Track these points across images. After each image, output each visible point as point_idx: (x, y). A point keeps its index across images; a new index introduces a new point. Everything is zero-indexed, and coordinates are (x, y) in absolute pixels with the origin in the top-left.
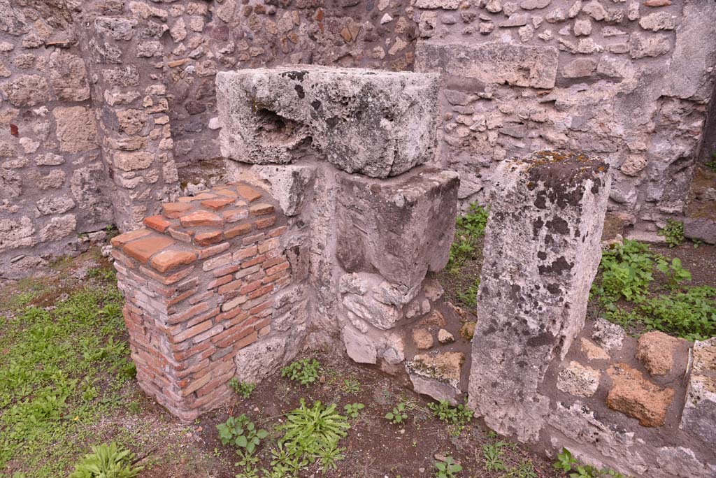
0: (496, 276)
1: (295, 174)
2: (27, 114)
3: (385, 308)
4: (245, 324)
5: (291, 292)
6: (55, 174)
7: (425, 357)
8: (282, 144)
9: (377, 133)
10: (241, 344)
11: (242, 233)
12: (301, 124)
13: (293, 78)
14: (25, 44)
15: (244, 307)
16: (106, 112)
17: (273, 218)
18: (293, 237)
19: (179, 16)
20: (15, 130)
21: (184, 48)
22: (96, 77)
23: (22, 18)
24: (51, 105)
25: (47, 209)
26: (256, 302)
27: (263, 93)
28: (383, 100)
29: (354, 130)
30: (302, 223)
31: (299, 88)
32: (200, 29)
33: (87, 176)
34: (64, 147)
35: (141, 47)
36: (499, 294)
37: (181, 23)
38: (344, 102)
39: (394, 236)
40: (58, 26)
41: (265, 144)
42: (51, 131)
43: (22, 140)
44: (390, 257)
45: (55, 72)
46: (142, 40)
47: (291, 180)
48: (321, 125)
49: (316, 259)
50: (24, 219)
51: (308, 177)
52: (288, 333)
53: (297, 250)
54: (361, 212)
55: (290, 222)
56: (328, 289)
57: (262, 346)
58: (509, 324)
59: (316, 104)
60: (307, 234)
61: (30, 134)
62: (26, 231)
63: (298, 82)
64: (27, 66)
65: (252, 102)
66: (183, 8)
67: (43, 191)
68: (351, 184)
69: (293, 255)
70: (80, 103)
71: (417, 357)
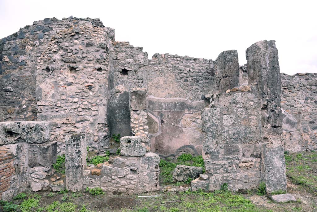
0: (68, 157)
1: (17, 145)
3: (44, 173)
4: (5, 184)
5: (15, 176)
7: (55, 183)
8: (13, 139)
9: (40, 134)
10: (4, 190)
11: (6, 159)
12: (19, 134)
13: (18, 124)
15: (5, 179)
17: (12, 156)
18: (16, 161)
26: (8, 178)
27: (9, 127)
28: (41, 127)
29: (34, 133)
30: (18, 158)
31: (19, 126)
36: (69, 160)
38: (31, 128)
39: (45, 155)
41: (8, 139)
44: (44, 160)
47: (17, 147)
48: (24, 133)
49: (22, 167)
51: (20, 146)
52: (14, 188)
53: (17, 165)
54: (36, 151)
55: (16, 157)
56: (26, 174)
57: (9, 191)
58: (72, 166)
59: (23, 129)
60: (19, 161)
63: (19, 124)
65: (5, 130)
68: (33, 145)
69: (16, 166)
71: (53, 183)
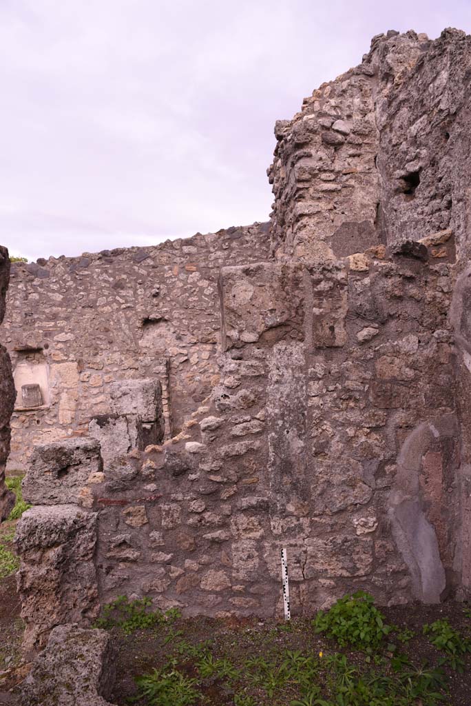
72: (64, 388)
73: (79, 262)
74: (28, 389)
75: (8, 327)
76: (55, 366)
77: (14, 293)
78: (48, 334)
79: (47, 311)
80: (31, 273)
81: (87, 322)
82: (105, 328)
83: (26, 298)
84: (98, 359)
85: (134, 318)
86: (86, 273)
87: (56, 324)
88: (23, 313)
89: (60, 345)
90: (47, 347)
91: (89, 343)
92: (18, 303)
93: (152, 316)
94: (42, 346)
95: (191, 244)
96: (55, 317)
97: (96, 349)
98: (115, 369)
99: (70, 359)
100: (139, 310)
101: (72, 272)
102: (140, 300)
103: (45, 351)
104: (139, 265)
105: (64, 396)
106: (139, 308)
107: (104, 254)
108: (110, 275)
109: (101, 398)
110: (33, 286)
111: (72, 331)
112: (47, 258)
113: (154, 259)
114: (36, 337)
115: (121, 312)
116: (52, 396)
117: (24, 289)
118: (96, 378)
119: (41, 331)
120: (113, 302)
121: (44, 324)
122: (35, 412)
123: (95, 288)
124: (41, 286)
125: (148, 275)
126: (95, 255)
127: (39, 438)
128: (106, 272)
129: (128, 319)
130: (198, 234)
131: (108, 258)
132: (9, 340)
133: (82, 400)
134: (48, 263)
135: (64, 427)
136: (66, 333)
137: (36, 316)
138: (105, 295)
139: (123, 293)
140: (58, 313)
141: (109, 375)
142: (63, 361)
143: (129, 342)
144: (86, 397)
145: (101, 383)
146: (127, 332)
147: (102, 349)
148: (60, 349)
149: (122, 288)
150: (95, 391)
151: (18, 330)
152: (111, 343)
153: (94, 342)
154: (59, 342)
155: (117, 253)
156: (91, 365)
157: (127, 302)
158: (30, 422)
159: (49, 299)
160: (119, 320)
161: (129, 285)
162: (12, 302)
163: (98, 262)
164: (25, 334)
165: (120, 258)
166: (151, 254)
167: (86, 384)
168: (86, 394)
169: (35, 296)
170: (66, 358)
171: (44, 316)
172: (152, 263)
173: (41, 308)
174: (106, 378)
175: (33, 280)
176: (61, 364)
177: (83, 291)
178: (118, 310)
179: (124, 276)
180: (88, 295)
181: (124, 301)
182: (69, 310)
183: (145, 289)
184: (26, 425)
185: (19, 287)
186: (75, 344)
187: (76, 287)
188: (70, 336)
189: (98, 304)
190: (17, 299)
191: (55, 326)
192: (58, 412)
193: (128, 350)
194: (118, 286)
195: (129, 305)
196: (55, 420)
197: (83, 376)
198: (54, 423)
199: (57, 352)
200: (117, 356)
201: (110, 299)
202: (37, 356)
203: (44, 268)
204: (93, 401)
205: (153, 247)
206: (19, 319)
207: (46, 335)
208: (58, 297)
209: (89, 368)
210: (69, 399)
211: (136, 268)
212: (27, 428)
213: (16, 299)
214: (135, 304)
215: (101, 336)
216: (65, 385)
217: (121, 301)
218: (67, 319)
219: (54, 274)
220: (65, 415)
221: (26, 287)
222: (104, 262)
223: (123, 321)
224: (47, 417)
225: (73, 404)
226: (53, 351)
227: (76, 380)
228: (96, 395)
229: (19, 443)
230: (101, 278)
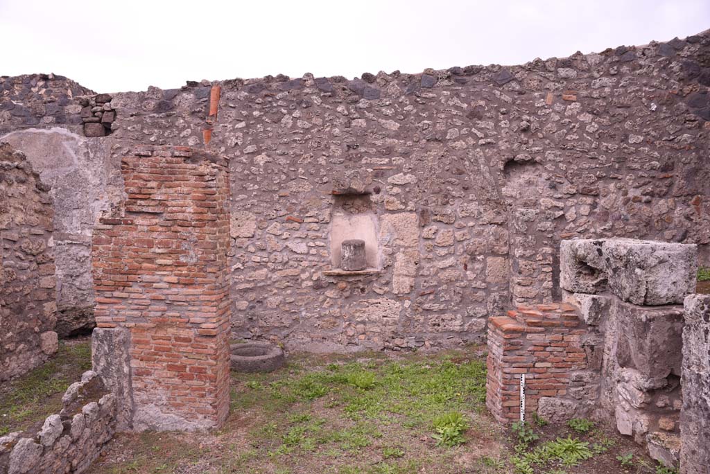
0: (689, 367)
1: (594, 299)
2: (473, 259)
3: (638, 391)
4: (548, 382)
5: (586, 375)
6: (481, 294)
7: (662, 435)
8: (591, 282)
9: (634, 276)
10: (544, 393)
11: (553, 325)
12: (601, 271)
13: (596, 244)
14: (480, 223)
15: (549, 370)
16: (515, 261)
17: (575, 323)
18: (590, 339)
19: (571, 206)
20: (466, 267)
21: (573, 226)
22: (512, 241)
23: (482, 210)
24: (486, 255)
25: (471, 313)
26: (558, 370)
27: (581, 252)
28: (637, 258)
29: (624, 274)
30: (598, 331)
31: (599, 251)
32: (587, 213)
33: (497, 298)
34: (488, 279)
35: (539, 225)
36: (691, 380)
37: (573, 210)
38: (621, 258)
39: (642, 341)
40: (499, 213)
41: (581, 282)
42: (483, 269)
43: (468, 272)
44: (640, 355)
45: (492, 237)
46: (541, 221)
47: (591, 303)
48: (610, 272)
49: (606, 357)
50: (459, 316)
51: (604, 303)
52: (579, 401)
53: (592, 348)
54: (626, 325)
55: (589, 328)
56: (611, 379)
57: (558, 401)
58: (697, 402)
59: (608, 260)
60: (602, 340)
61: (472, 270)
62: (458, 322)
63: (599, 247)
64: (479, 234)
65: (575, 256)
66: (576, 201)
67: (472, 302)
68: (623, 307)
69: (589, 350)
70: (502, 256)
71: (657, 433)
72: (400, 246)
73: (420, 81)
74: (355, 247)
75: (324, 162)
76: (388, 218)
77: (331, 117)
78: (379, 174)
79: (379, 143)
80: (355, 92)
81: (433, 161)
82: (458, 170)
83: (348, 125)
84: (449, 210)
85: (495, 159)
86: (431, 95)
87: (390, 161)
88: (345, 145)
89: (396, 190)
90: (378, 191)
91: (437, 188)
92: (337, 131)
93: (520, 156)
94: (371, 189)
95: (569, 66)
96: (389, 152)
97: (446, 196)
98: (471, 224)
99: (409, 208)
100: (503, 148)
101: (410, 94)
102: (504, 135)
103: (374, 198)
104: (501, 89)
105: (400, 257)
106: (503, 146)
107: (455, 73)
108: (464, 100)
109: (450, 261)
110: (358, 110)
111: (413, 171)
112: (375, 73)
113: (520, 82)
114: (363, 178)
115: (478, 150)
116: (384, 257)
117: (346, 112)
118: (444, 235)
119: (370, 170)
120: (467, 136)
121: (374, 160)
122: (361, 278)
123: (443, 116)
124: (369, 109)
125: (514, 103)
126: (441, 72)
127: (364, 312)
128: (458, 96)
129: (488, 159)
130: (579, 53)
131: (460, 78)
132: (325, 179)
133: (423, 263)
134: (378, 80)
135: (398, 298)
136: (405, 174)
137: (363, 150)
138: (456, 126)
139: (482, 124)
140: (394, 147)
141: (462, 232)
142: (399, 211)
143: (490, 189)
144: (430, 260)
145: (451, 242)
146: (487, 175)
147: (453, 197)
148: (396, 195)
149: (480, 118)
150: (443, 252)
151: (338, 167)
152: (465, 189)
153: (443, 186)
154: (395, 185)
155: (471, 71)
156: (438, 218)
157: (486, 136)
158: (352, 290)
159: (382, 127)
160: (476, 160)
161: (488, 115)
162: (328, 129)
163: (446, 82)
164: (348, 173)
165: (476, 78)
166: (518, 76)
167: (430, 242)
168: (431, 255)
169: (362, 123)
170: (403, 207)
171: (374, 150)
172: (518, 88)
173: (370, 139)
174: (458, 235)
175: (356, 102)
176: (396, 215)
177: (429, 118)
178: (475, 146)
179: (482, 103)
180: (434, 125)
181: (482, 135)
182: (409, 143)
183: (510, 121)
184: (347, 294)
185: (339, 109)
186: (416, 189)
187: (417, 113)
188: (409, 178)
189: (448, 137)
190: (336, 126)
191: (390, 163)
192: (391, 278)
193: (488, 200)
194: (475, 115)
195: (489, 140)
196: (386, 289)
197: (426, 232)
198: (385, 293)
199: (393, 198)
200: (473, 207)
201: (464, 131)
202: (358, 202)
203: (373, 86)
204: (440, 264)
205: (520, 67)
206: (339, 153)
207: (376, 176)
208: (394, 126)
209: (436, 221)
210: (408, 262)
211: (497, 93)
212: (347, 298)
213: (333, 126)
214: (498, 139)
215: (453, 180)
216: (402, 243)
217: (479, 134)
218: (406, 155)
219: (387, 95)
220: (401, 282)
221: (348, 110)
222: (453, 82)
223: (482, 160)
224: (375, 285)
225: (412, 269)
226: (386, 197)
227: (416, 237)
228: (444, 257)
229: (337, 317)
230: (451, 103)
